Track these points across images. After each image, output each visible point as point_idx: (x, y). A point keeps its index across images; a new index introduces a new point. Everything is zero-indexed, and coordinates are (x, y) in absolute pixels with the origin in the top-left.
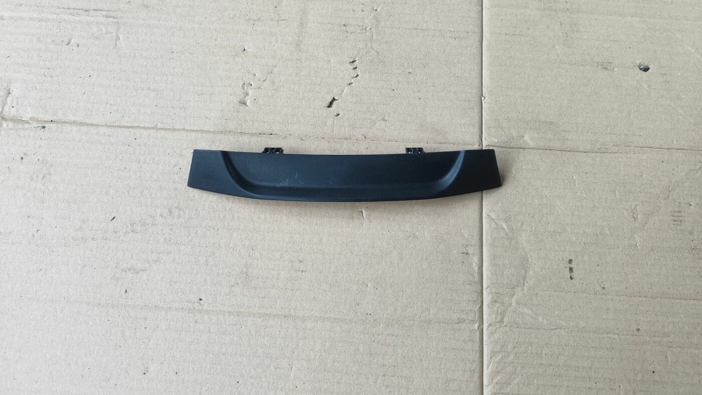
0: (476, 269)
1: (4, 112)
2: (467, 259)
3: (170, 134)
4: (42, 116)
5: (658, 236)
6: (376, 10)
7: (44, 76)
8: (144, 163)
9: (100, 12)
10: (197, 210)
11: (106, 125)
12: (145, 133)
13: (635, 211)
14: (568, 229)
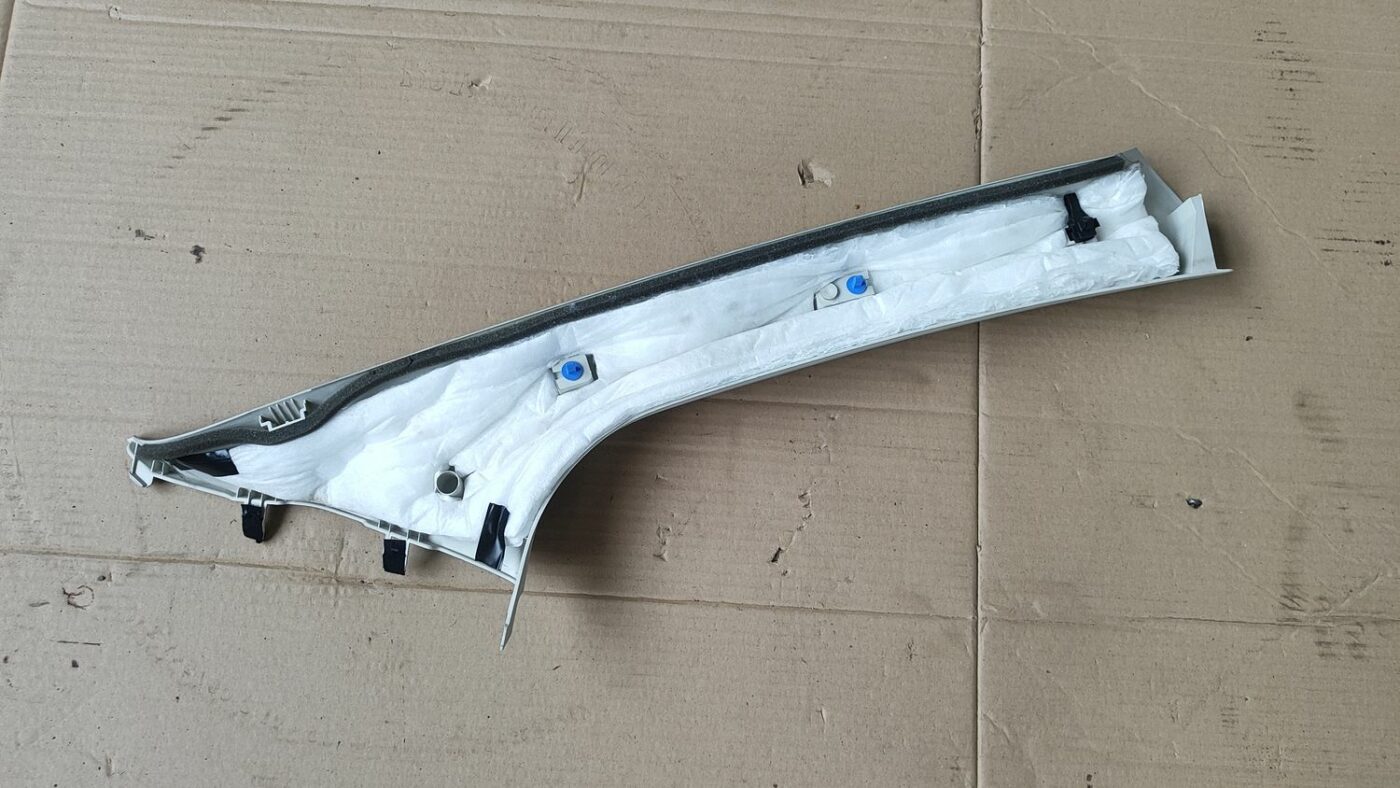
1: (338, 572)
2: (958, 776)
5: (1202, 742)
6: (833, 419)
10: (606, 710)
14: (1086, 733)
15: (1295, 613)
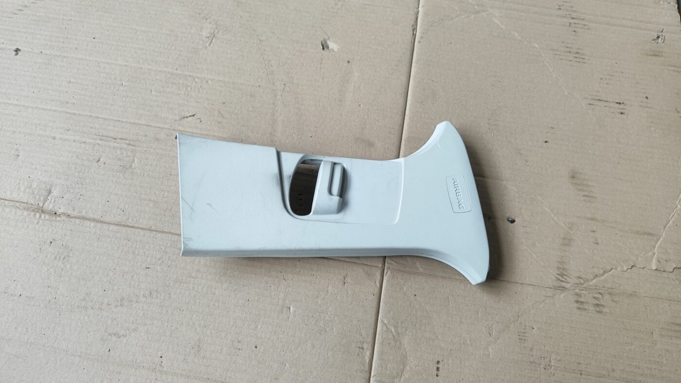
0: (367, 361)
1: (44, 207)
2: (362, 353)
3: (160, 235)
4: (70, 213)
5: (506, 350)
7: (77, 183)
8: (138, 255)
9: (124, 141)
10: (170, 294)
11: (116, 224)
12: (142, 232)
13: (491, 329)
14: (439, 337)
15: (564, 284)
